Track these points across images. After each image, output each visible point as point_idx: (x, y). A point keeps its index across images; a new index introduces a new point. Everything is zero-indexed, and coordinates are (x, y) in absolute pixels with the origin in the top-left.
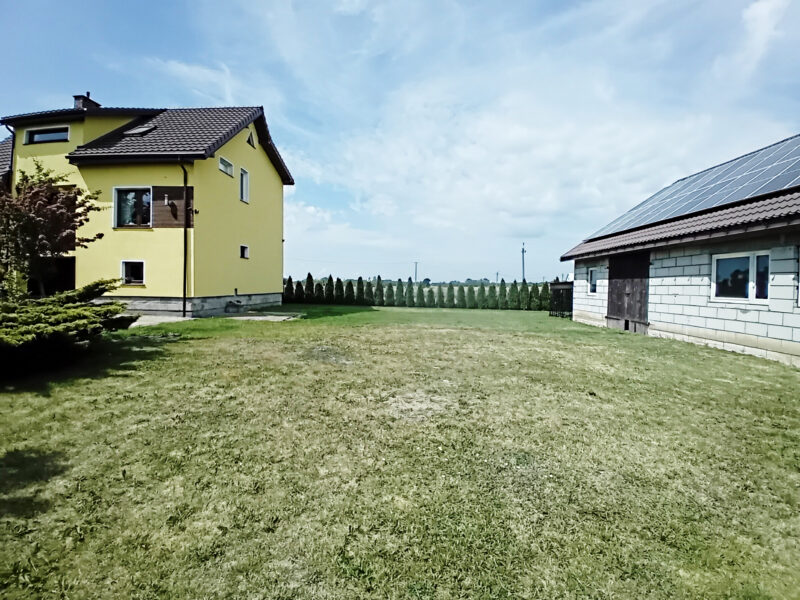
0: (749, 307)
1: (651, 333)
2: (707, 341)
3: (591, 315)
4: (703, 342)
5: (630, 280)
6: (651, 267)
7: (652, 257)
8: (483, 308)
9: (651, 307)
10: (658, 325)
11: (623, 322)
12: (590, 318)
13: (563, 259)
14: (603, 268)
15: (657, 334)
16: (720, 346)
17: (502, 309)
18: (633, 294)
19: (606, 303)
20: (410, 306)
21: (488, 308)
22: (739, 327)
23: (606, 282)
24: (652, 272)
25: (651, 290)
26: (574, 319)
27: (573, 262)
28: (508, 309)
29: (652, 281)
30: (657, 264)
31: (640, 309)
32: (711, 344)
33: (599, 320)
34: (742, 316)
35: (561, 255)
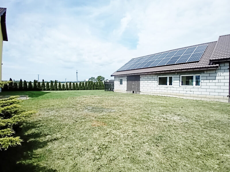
0: (168, 87)
1: (141, 93)
2: (157, 94)
3: (121, 90)
4: (156, 95)
5: (134, 82)
6: (140, 78)
7: (141, 76)
8: (81, 90)
9: (141, 88)
10: (143, 92)
11: (132, 92)
12: (121, 91)
13: (111, 76)
14: (125, 79)
15: (143, 94)
16: (161, 95)
17: (86, 90)
18: (135, 85)
19: (126, 87)
20: (56, 90)
21: (82, 90)
22: (166, 91)
23: (126, 82)
24: (141, 79)
25: (141, 84)
26: (114, 91)
27: (114, 77)
28: (88, 89)
29: (141, 82)
30: (142, 78)
31: (138, 88)
32: (159, 95)
33: (124, 91)
34: (166, 89)
35: (111, 75)
